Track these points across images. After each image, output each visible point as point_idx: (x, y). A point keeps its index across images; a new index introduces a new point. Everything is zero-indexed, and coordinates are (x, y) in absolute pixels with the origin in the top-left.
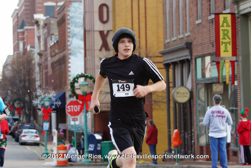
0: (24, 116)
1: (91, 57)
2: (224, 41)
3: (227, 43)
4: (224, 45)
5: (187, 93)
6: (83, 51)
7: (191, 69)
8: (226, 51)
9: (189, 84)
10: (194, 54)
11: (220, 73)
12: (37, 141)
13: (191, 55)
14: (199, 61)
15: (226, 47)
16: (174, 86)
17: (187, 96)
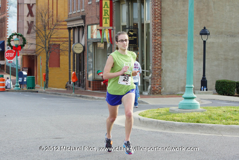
1: (21, 21)
2: (105, 17)
3: (107, 18)
4: (105, 19)
5: (81, 47)
6: (16, 15)
7: (84, 32)
8: (106, 23)
9: (83, 42)
10: (87, 23)
11: (102, 36)
13: (85, 24)
14: (89, 27)
15: (106, 21)
16: (74, 43)
17: (81, 49)
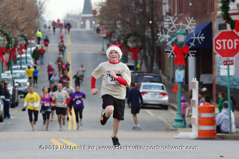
0: (144, 61)
12: (165, 101)
